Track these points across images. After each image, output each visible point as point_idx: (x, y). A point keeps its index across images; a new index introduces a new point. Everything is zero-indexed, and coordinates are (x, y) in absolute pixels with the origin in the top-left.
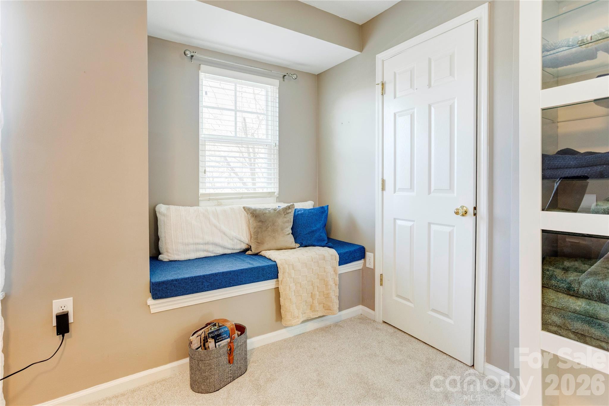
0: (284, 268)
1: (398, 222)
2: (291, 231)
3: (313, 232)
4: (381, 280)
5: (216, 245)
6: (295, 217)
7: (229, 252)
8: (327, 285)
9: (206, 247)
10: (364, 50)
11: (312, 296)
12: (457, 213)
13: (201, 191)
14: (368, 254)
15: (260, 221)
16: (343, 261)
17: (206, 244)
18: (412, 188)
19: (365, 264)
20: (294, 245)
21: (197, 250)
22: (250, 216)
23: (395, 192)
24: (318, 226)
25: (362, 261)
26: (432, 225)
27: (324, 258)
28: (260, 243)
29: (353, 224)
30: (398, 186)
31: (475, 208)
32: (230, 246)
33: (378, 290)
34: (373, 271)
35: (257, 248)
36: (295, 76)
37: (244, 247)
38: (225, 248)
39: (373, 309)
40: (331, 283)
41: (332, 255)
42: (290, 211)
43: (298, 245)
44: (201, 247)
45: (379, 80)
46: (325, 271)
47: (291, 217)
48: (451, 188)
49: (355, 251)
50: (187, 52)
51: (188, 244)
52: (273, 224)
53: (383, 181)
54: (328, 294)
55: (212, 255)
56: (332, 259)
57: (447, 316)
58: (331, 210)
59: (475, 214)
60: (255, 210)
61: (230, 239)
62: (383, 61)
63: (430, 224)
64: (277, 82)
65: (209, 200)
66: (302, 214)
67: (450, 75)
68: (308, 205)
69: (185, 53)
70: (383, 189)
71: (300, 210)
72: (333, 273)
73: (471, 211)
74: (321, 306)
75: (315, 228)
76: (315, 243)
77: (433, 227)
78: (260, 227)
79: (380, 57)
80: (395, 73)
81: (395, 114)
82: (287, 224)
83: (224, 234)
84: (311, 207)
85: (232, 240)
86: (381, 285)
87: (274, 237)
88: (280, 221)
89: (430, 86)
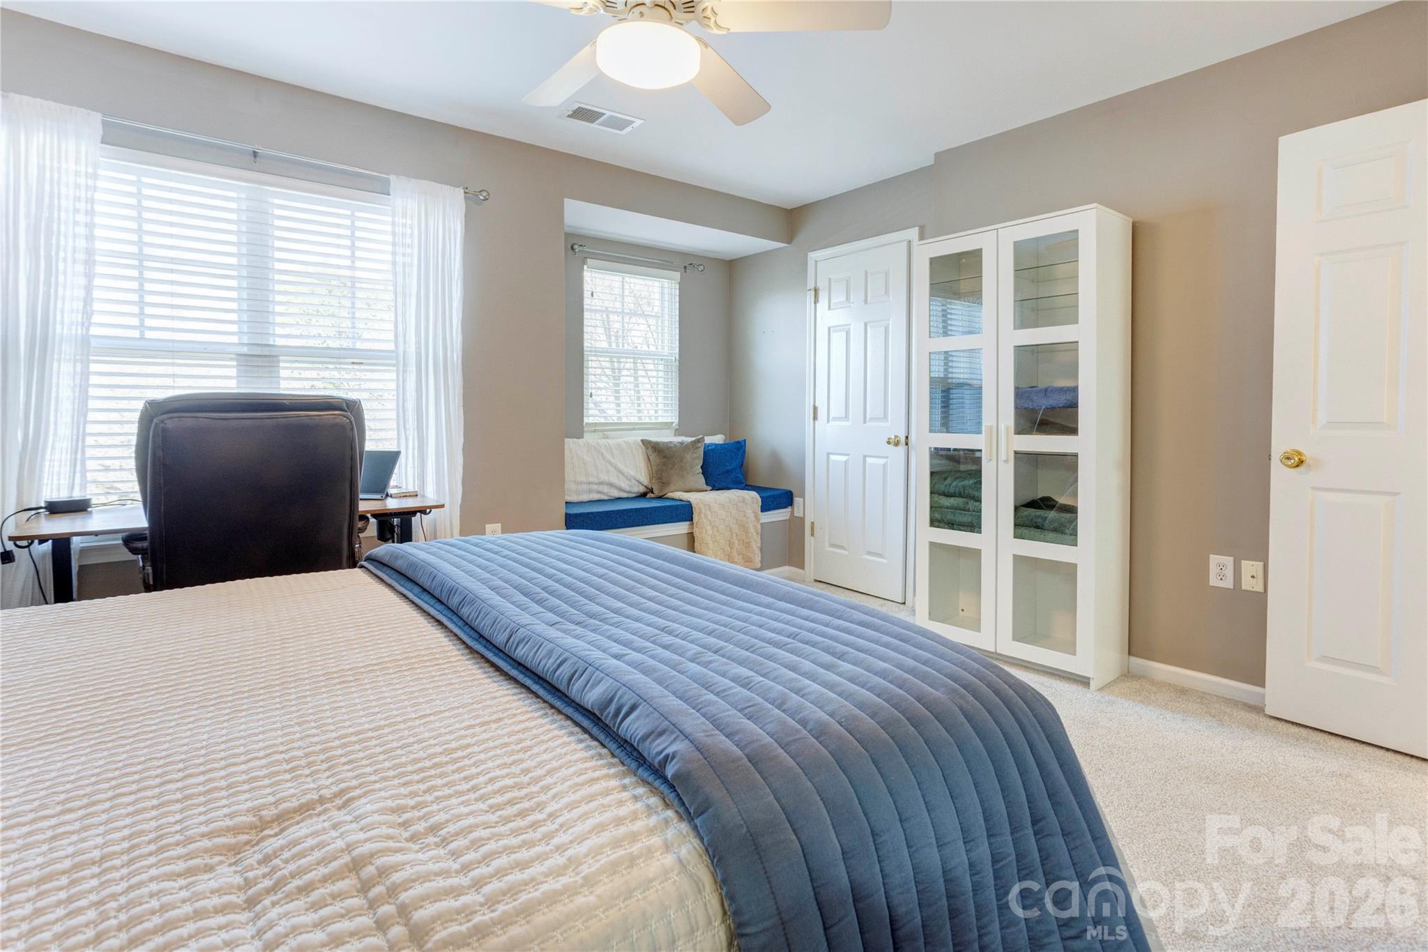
0: (700, 509)
1: (832, 457)
2: (701, 471)
3: (728, 472)
4: (812, 529)
5: (611, 485)
6: (705, 453)
7: (624, 495)
8: (747, 533)
9: (601, 488)
10: (794, 242)
11: (731, 545)
12: (889, 443)
13: (586, 420)
14: (797, 500)
15: (665, 457)
16: (765, 508)
17: (600, 483)
18: (846, 417)
19: (792, 513)
20: (705, 487)
21: (590, 491)
22: (650, 452)
23: (828, 422)
24: (734, 465)
25: (789, 509)
26: (867, 459)
27: (744, 501)
28: (664, 483)
29: (776, 462)
30: (832, 416)
31: (907, 437)
32: (627, 488)
33: (809, 542)
34: (802, 520)
35: (661, 490)
36: (702, 267)
37: (642, 489)
38: (621, 489)
39: (803, 568)
40: (752, 530)
41: (752, 498)
42: (700, 445)
43: (710, 488)
44: (595, 487)
45: (811, 285)
46: (745, 516)
47: (701, 452)
48: (885, 417)
49: (780, 495)
50: (576, 247)
51: (581, 483)
52: (681, 461)
53: (815, 409)
54: (749, 542)
55: (606, 498)
56: (753, 503)
57: (880, 556)
58: (749, 447)
59: (907, 444)
60: (657, 443)
61: (627, 479)
62: (816, 262)
63: (865, 457)
64: (677, 275)
65: (595, 431)
66: (712, 450)
67: (886, 294)
68: (718, 439)
69: (572, 247)
70: (815, 418)
71: (710, 445)
72: (753, 519)
73: (903, 439)
74: (740, 556)
75: (729, 468)
76: (732, 486)
77: (869, 460)
78: (664, 464)
79: (813, 256)
80: (830, 279)
81: (829, 329)
82: (697, 461)
83: (621, 472)
84: (722, 442)
85: (630, 480)
86: (812, 535)
87: (682, 476)
88: (688, 457)
89: (866, 301)
